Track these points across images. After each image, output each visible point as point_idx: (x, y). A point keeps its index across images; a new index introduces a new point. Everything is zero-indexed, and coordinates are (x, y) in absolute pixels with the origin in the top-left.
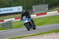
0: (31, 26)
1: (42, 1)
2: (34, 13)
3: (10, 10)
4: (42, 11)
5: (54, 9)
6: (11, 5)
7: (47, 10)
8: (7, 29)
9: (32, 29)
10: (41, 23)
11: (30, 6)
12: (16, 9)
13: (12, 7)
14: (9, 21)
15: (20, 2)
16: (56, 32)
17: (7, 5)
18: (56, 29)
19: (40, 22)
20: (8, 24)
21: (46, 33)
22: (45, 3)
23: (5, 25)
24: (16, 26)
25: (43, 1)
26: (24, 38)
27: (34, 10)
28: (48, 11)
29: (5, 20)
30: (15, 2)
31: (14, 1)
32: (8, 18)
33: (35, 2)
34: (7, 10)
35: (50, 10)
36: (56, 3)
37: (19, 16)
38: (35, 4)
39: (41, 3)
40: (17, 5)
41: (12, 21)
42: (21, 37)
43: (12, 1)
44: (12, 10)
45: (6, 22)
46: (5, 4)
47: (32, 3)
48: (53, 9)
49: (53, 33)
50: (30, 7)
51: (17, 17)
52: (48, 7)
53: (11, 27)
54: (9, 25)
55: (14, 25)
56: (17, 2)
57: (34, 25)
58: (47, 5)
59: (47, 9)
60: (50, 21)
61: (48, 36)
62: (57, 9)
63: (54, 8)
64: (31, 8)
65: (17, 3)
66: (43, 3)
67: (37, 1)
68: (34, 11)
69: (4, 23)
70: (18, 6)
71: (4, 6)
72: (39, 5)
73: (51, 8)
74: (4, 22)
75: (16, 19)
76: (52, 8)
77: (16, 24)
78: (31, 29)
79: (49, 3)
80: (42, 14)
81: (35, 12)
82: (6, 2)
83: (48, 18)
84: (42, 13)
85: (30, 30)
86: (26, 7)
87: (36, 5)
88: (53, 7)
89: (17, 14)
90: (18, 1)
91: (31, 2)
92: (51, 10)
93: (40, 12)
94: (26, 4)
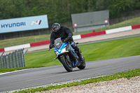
0: (73, 61)
1: (94, 3)
2: (75, 31)
3: (18, 25)
4: (94, 26)
5: (123, 21)
6: (21, 13)
7: (106, 24)
8: (12, 69)
9: (77, 68)
10: (91, 56)
11: (67, 16)
12: (33, 22)
13: (23, 17)
14: (16, 51)
15: (42, 4)
16: (128, 77)
17: (12, 12)
18: (127, 70)
19: (90, 53)
20: (14, 58)
21: (103, 80)
22: (102, 7)
23: (7, 61)
24: (33, 63)
25: (97, 3)
26: (52, 91)
27: (75, 25)
28: (108, 26)
29: (6, 49)
30: (30, 6)
31: (29, 3)
32: (15, 45)
33: (78, 4)
34: (12, 25)
35: (114, 25)
36: (127, 7)
37: (39, 39)
38: (77, 9)
39: (91, 7)
40: (34, 12)
41: (24, 51)
42: (45, 90)
43: (23, 3)
44: (23, 24)
45: (8, 53)
46: (6, 9)
47: (70, 7)
48: (120, 22)
49: (120, 79)
50: (66, 18)
51: (36, 42)
52: (108, 17)
53: (21, 66)
54: (17, 61)
55: (27, 60)
56: (36, 4)
57: (80, 59)
58: (106, 13)
59: (106, 21)
60: (113, 50)
61: (110, 86)
62: (129, 21)
63: (123, 18)
64: (68, 19)
65: (35, 8)
66: (97, 8)
67: (82, 3)
68: (76, 28)
69: (5, 56)
70: (37, 15)
71: (4, 15)
72: (87, 12)
73: (115, 18)
74: (5, 54)
75: (32, 45)
76: (117, 20)
77: (33, 57)
78: (74, 69)
79: (110, 9)
80: (94, 34)
81: (79, 30)
82: (10, 4)
83: (109, 44)
84: (94, 31)
85: (71, 71)
86: (57, 18)
87: (81, 12)
88: (120, 17)
89: (35, 35)
90: (38, 3)
91: (69, 5)
92: (117, 25)
93: (89, 30)
94: (57, 11)
